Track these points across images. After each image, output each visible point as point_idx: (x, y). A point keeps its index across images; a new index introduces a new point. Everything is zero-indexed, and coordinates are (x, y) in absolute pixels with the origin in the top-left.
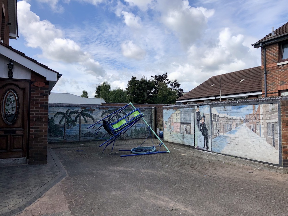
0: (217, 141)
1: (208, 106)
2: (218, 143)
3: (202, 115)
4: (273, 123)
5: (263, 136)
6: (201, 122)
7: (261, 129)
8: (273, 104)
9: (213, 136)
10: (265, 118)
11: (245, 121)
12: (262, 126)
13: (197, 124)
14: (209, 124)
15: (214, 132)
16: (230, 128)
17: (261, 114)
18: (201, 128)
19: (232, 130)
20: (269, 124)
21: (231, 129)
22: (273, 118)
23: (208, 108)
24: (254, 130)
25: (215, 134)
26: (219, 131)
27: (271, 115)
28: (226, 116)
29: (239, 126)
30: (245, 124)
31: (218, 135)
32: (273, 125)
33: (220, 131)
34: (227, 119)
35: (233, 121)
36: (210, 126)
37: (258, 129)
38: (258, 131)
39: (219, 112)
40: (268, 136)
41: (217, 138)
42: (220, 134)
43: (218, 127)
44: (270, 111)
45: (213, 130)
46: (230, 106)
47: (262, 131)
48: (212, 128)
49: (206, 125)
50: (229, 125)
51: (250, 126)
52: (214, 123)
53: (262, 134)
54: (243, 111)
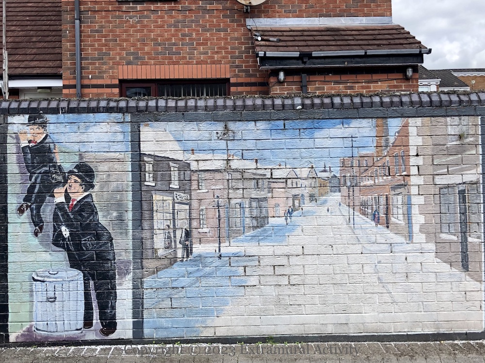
0: (175, 284)
1: (114, 115)
2: (181, 294)
3: (66, 162)
4: (461, 188)
5: (423, 236)
6: (60, 199)
7: (413, 212)
8: (463, 118)
9: (149, 264)
10: (430, 170)
11: (336, 184)
12: (417, 200)
13: (27, 213)
14: (120, 206)
15: (159, 242)
16: (256, 218)
17: (413, 152)
18: (63, 228)
19: (267, 227)
20: (446, 190)
21: (261, 221)
22: (462, 170)
23: (118, 128)
24: (382, 218)
25: (161, 253)
26: (188, 234)
27: (455, 157)
28: (235, 164)
29: (308, 206)
30: (335, 197)
31: (180, 253)
32: (462, 193)
33: (195, 233)
34: (243, 179)
35: (273, 185)
36: (129, 215)
37: (400, 211)
38: (398, 219)
39: (191, 146)
40: (444, 236)
41: (177, 268)
42: (198, 249)
43: (183, 215)
44: (449, 144)
45: (146, 234)
46: (255, 121)
47: (418, 219)
48: (146, 225)
49: (100, 214)
50: (254, 204)
51: (364, 205)
52: (157, 197)
53: (416, 228)
54: (329, 143)
